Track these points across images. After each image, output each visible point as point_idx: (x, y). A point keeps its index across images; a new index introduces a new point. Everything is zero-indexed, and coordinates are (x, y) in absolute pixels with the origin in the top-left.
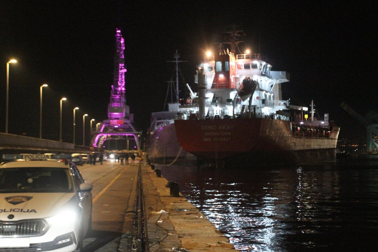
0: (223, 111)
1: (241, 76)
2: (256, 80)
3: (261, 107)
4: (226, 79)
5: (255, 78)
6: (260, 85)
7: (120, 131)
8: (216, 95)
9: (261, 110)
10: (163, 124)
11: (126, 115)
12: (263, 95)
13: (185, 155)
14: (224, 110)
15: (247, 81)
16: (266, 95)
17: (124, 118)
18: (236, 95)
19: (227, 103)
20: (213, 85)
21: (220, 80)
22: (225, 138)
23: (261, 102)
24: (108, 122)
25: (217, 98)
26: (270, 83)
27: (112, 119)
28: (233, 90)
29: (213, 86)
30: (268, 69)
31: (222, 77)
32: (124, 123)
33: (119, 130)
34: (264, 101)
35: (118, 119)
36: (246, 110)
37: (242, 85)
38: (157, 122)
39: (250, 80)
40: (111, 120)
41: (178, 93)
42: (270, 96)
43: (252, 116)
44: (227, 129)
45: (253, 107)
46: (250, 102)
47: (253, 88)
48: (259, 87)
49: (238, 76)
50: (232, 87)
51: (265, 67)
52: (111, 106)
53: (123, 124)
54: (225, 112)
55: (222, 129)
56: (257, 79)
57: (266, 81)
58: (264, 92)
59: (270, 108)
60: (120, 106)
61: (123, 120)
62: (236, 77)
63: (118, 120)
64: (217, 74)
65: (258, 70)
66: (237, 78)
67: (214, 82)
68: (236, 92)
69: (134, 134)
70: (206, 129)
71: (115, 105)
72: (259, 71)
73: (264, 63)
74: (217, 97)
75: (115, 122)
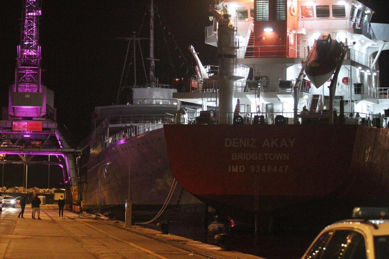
0: (269, 106)
1: (310, 31)
2: (344, 41)
3: (352, 101)
4: (279, 37)
5: (341, 37)
6: (352, 52)
7: (34, 146)
8: (256, 72)
9: (352, 107)
10: (126, 132)
11: (47, 110)
12: (358, 74)
13: (179, 201)
14: (272, 104)
15: (325, 42)
16: (362, 76)
17: (43, 117)
18: (301, 74)
19: (280, 90)
20: (248, 49)
21: (264, 38)
22: (275, 167)
23: (353, 90)
24: (9, 125)
25: (258, 78)
26: (369, 48)
27: (17, 119)
28: (292, 61)
29: (249, 53)
30: (366, 18)
31: (269, 32)
32: (43, 129)
33: (33, 143)
34: (359, 88)
35: (30, 119)
36: (321, 107)
37: (315, 52)
38: (110, 128)
39: (331, 40)
40: (15, 120)
41: (153, 64)
42: (370, 77)
43: (335, 120)
44: (281, 146)
45: (339, 100)
46: (332, 88)
47: (338, 58)
48: (349, 58)
49: (303, 31)
50: (291, 55)
51: (361, 13)
52: (17, 91)
53: (41, 130)
54: (275, 111)
55: (269, 146)
56: (346, 39)
57: (362, 44)
58: (360, 68)
59: (370, 104)
60: (35, 91)
61: (40, 123)
62: (299, 33)
63: (30, 122)
64: (259, 25)
65: (346, 19)
66: (302, 35)
67: (250, 43)
68: (300, 67)
69: (64, 153)
70: (234, 146)
71: (26, 88)
72: (348, 21)
73: (359, 6)
74: (258, 75)
75: (24, 127)
